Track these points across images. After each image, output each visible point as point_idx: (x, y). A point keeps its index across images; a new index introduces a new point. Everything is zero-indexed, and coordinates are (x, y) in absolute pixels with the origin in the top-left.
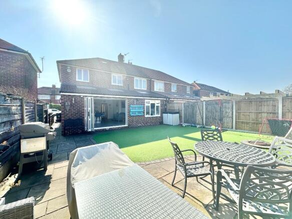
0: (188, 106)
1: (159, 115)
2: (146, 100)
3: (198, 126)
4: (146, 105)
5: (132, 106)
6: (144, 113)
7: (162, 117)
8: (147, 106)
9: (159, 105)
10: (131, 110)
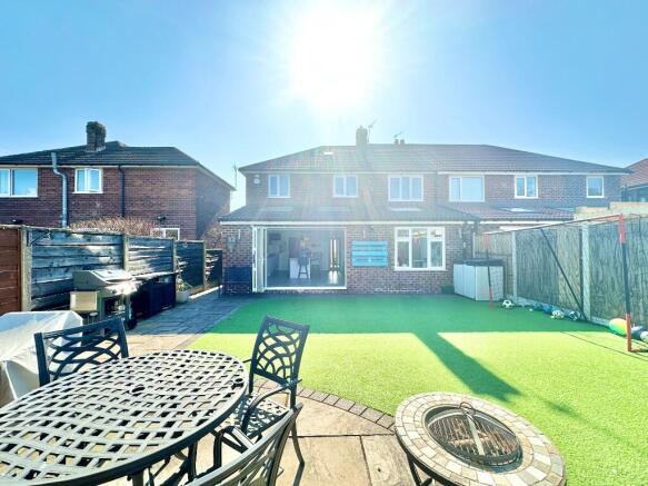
0: (529, 243)
1: (443, 268)
2: (397, 229)
3: (557, 312)
4: (397, 240)
5: (357, 243)
6: (390, 259)
7: (449, 274)
8: (400, 243)
9: (442, 240)
10: (354, 253)
